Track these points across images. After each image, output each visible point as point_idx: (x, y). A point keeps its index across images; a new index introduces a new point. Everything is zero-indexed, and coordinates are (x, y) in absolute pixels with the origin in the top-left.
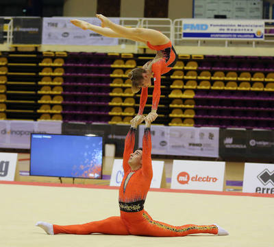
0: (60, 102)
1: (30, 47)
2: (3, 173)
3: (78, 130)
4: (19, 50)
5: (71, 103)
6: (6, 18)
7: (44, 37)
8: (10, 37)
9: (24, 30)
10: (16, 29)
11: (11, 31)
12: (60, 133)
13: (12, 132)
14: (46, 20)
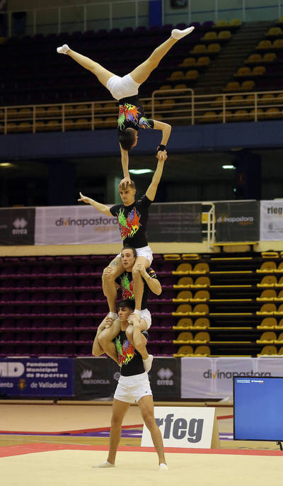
1: (242, 246)
4: (226, 250)
6: (204, 203)
7: (263, 229)
8: (211, 231)
9: (233, 220)
10: (220, 220)
11: (213, 222)
13: (219, 375)
14: (265, 204)
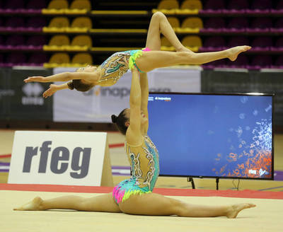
0: (197, 30)
2: (79, 172)
3: (234, 85)
5: (219, 30)
12: (198, 91)
13: (104, 91)
